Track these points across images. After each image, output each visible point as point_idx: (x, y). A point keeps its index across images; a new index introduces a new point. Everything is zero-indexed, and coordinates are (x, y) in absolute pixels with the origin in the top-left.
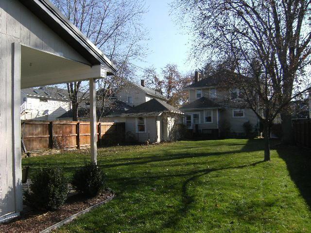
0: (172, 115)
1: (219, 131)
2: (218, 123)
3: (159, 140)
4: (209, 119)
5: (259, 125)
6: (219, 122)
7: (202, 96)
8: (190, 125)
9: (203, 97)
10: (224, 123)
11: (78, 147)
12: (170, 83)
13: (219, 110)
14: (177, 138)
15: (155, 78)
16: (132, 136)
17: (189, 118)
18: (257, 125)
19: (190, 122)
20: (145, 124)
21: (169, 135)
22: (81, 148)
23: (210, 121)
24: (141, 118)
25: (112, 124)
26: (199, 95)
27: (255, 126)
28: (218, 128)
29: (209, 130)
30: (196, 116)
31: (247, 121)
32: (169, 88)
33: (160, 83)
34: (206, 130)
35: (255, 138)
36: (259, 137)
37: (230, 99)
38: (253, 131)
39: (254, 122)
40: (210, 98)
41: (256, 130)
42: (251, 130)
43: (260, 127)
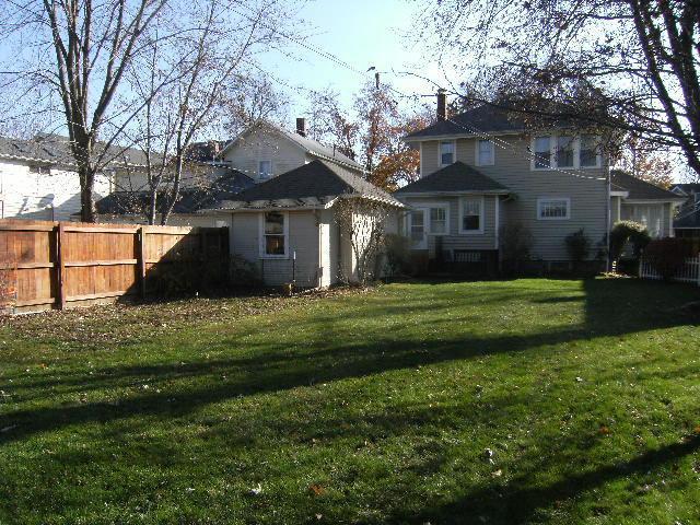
0: (365, 206)
1: (501, 258)
2: (497, 235)
3: (325, 281)
4: (472, 222)
5: (608, 241)
6: (500, 229)
7: (455, 161)
9: (458, 163)
10: (513, 232)
11: (57, 304)
12: (373, 130)
13: (502, 197)
14: (382, 274)
15: (337, 116)
16: (247, 268)
17: (418, 218)
18: (605, 240)
19: (421, 229)
20: (286, 233)
21: (357, 267)
22: (65, 306)
23: (477, 227)
24: (274, 217)
25: (186, 230)
26: (447, 157)
27: (599, 244)
28: (496, 248)
29: (476, 251)
30: (437, 215)
31: (576, 229)
32: (373, 144)
33: (347, 130)
34: (464, 251)
35: (597, 278)
36: (607, 275)
37: (533, 168)
38: (591, 257)
39: (596, 234)
40: (477, 165)
41: (601, 254)
42: (586, 254)
43: (611, 247)
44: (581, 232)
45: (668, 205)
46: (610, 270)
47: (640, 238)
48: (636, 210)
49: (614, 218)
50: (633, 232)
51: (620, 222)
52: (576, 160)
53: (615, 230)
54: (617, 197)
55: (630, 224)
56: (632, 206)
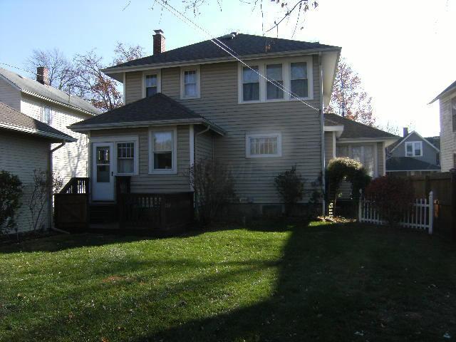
2: (192, 174)
5: (324, 181)
8: (108, 180)
9: (158, 94)
13: (198, 128)
18: (320, 179)
19: (107, 169)
26: (151, 89)
27: (314, 184)
28: (193, 190)
31: (288, 167)
35: (312, 224)
36: (323, 220)
37: (240, 101)
38: (306, 200)
39: (309, 173)
40: (182, 98)
41: (316, 195)
42: (300, 195)
43: (326, 187)
44: (293, 170)
45: (380, 144)
46: (327, 214)
47: (358, 177)
48: (350, 148)
49: (329, 157)
50: (350, 170)
51: (336, 159)
52: (287, 89)
53: (331, 168)
54: (331, 132)
55: (347, 160)
56: (347, 145)
